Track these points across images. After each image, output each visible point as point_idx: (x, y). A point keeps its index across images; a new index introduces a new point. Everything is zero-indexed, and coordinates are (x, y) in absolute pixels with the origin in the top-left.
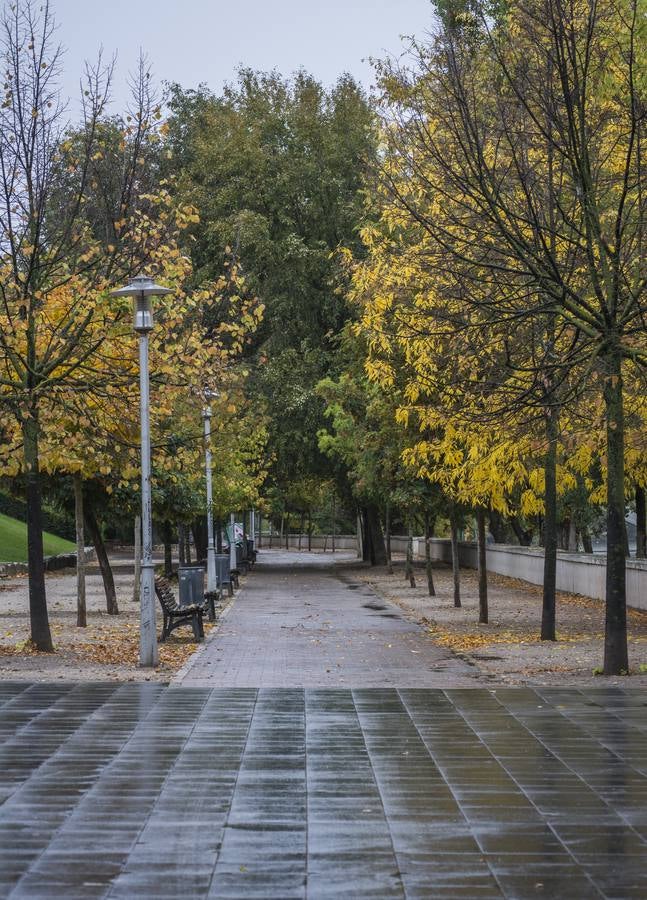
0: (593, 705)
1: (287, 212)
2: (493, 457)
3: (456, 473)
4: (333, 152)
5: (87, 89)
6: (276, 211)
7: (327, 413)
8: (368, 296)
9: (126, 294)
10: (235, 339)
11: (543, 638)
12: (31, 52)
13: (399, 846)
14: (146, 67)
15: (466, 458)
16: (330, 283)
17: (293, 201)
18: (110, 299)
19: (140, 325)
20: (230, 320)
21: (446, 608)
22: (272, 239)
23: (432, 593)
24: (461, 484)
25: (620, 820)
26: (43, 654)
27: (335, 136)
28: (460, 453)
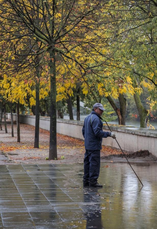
3: (7, 91)
11: (35, 147)
15: (10, 86)
21: (10, 137)
23: (6, 132)
24: (9, 95)
28: (9, 84)
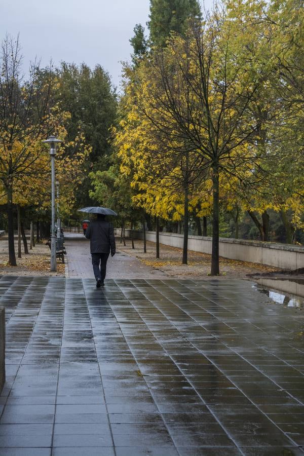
0: (213, 285)
1: (78, 113)
2: (164, 200)
3: (151, 205)
4: (94, 92)
5: (31, 70)
6: (74, 112)
7: (92, 184)
8: (122, 144)
9: (46, 142)
10: (81, 159)
11: (183, 263)
12: (12, 57)
13: (179, 328)
14: (52, 62)
15: (154, 200)
16: (107, 139)
17: (80, 109)
18: (40, 144)
19: (52, 153)
20: (79, 152)
21: (141, 253)
22: (73, 122)
23: (133, 248)
24: (153, 209)
25: (245, 321)
26: (14, 267)
27: (95, 86)
28: (152, 198)
